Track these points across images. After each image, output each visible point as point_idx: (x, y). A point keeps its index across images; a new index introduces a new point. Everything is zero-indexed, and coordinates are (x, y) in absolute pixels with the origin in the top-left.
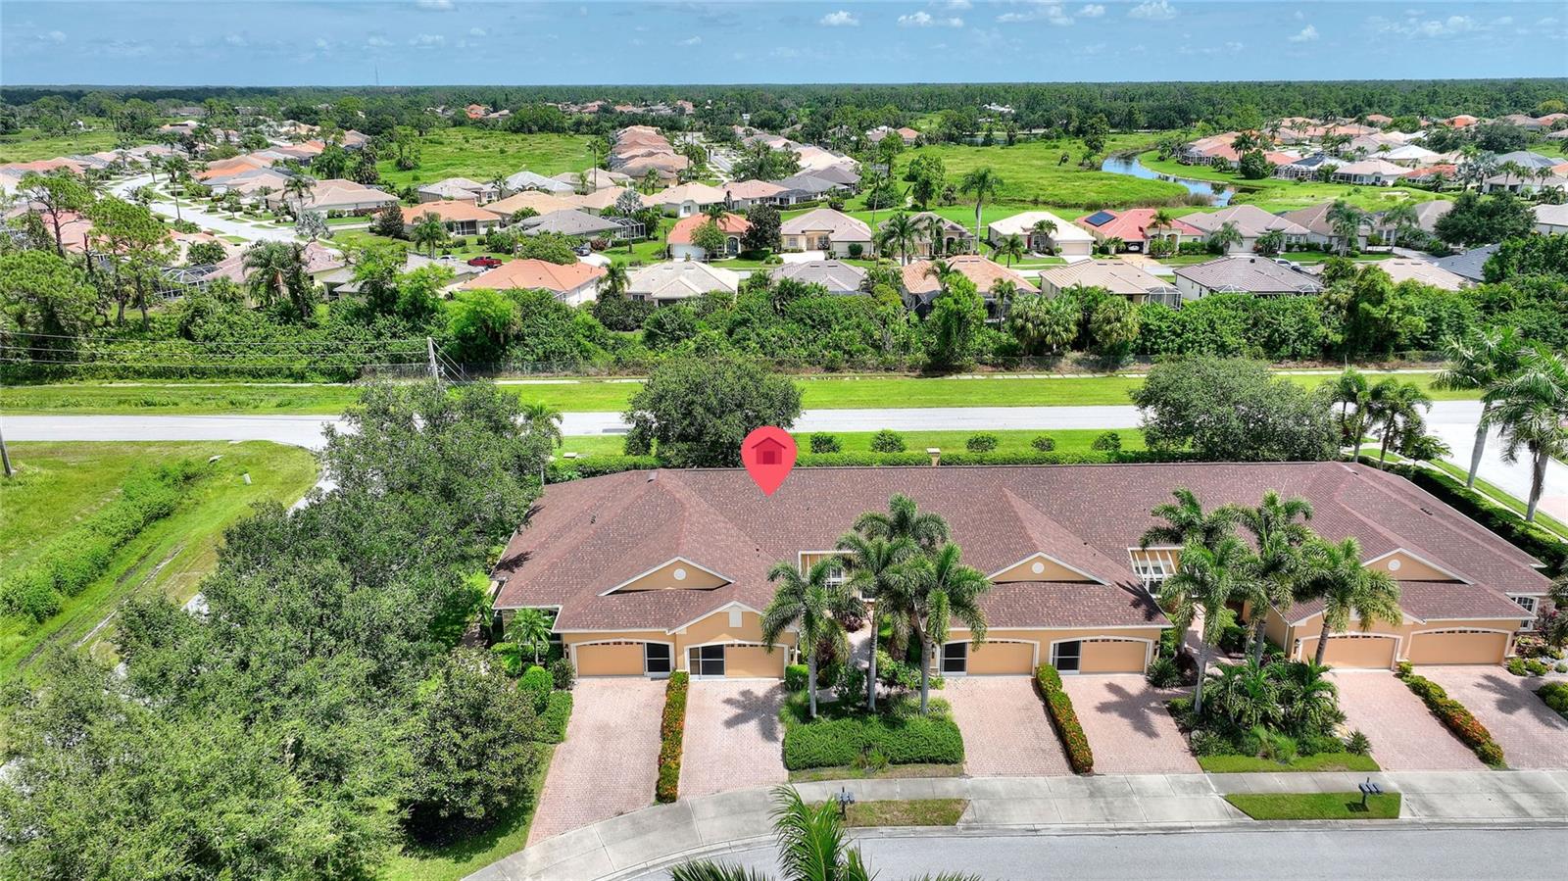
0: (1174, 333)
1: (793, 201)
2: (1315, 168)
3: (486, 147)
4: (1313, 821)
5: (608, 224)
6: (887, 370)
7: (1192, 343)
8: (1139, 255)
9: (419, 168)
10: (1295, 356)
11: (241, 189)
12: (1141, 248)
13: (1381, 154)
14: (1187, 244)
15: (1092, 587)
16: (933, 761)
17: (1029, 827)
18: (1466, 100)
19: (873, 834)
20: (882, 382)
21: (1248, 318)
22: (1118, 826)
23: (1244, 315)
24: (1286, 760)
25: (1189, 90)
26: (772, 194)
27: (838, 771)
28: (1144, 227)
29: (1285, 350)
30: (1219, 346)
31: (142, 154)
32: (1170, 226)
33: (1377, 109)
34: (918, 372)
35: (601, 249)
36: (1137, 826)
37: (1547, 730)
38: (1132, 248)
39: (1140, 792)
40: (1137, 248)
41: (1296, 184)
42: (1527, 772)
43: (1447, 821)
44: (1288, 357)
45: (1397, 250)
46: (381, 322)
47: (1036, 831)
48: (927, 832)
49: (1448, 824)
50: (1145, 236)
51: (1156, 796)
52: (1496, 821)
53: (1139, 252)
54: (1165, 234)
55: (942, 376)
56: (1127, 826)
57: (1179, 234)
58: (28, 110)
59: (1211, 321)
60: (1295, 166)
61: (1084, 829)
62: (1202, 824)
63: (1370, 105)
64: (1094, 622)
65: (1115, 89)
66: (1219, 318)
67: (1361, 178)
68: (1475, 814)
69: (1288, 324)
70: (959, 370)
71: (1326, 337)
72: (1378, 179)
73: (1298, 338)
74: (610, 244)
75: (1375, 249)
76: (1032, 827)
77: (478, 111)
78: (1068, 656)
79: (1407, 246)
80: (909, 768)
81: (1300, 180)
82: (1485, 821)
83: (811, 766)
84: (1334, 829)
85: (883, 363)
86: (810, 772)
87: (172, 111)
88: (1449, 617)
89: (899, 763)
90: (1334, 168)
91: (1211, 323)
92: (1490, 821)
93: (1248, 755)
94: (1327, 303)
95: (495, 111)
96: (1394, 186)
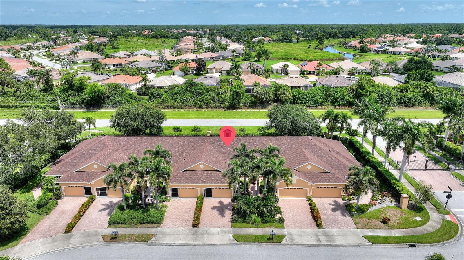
0: (303, 98)
1: (221, 58)
2: (382, 50)
3: (142, 42)
4: (255, 243)
5: (159, 65)
6: (216, 108)
7: (308, 101)
8: (313, 75)
9: (119, 48)
10: (339, 105)
11: (61, 54)
12: (314, 73)
13: (405, 45)
14: (328, 72)
15: (217, 172)
16: (152, 223)
17: (169, 243)
18: (441, 29)
19: (122, 244)
20: (214, 112)
21: (326, 94)
22: (196, 243)
23: (325, 93)
24: (257, 225)
25: (358, 26)
26: (214, 56)
27: (123, 225)
28: (315, 67)
29: (336, 103)
30: (316, 102)
31: (40, 44)
32: (322, 66)
33: (413, 32)
34: (225, 109)
35: (155, 72)
36: (201, 243)
37: (342, 217)
38: (311, 73)
39: (208, 233)
40: (313, 73)
41: (376, 54)
42: (328, 230)
43: (295, 243)
44: (338, 105)
45: (392, 74)
46: (70, 92)
47: (171, 244)
48: (138, 243)
49: (295, 245)
50: (315, 69)
51: (213, 234)
52: (310, 244)
53: (314, 74)
54: (321, 69)
55: (232, 110)
56: (199, 243)
57: (326, 69)
58: (15, 31)
59: (315, 94)
60: (377, 49)
61: (185, 244)
62: (221, 243)
63: (411, 31)
64: (215, 182)
65: (336, 26)
66: (317, 94)
67: (395, 53)
68: (305, 242)
69: (338, 95)
70: (238, 108)
71: (348, 99)
72: (400, 53)
73: (341, 100)
74: (158, 71)
75: (385, 74)
76: (170, 243)
77: (147, 32)
78: (209, 193)
79: (395, 73)
80: (145, 225)
81: (377, 53)
82: (306, 244)
83: (115, 224)
84: (260, 245)
85: (215, 106)
86: (115, 225)
87: (59, 32)
88: (322, 183)
89: (142, 223)
90: (387, 49)
91: (314, 95)
92: (308, 244)
93: (247, 223)
94: (350, 89)
95: (151, 32)
96: (404, 55)
